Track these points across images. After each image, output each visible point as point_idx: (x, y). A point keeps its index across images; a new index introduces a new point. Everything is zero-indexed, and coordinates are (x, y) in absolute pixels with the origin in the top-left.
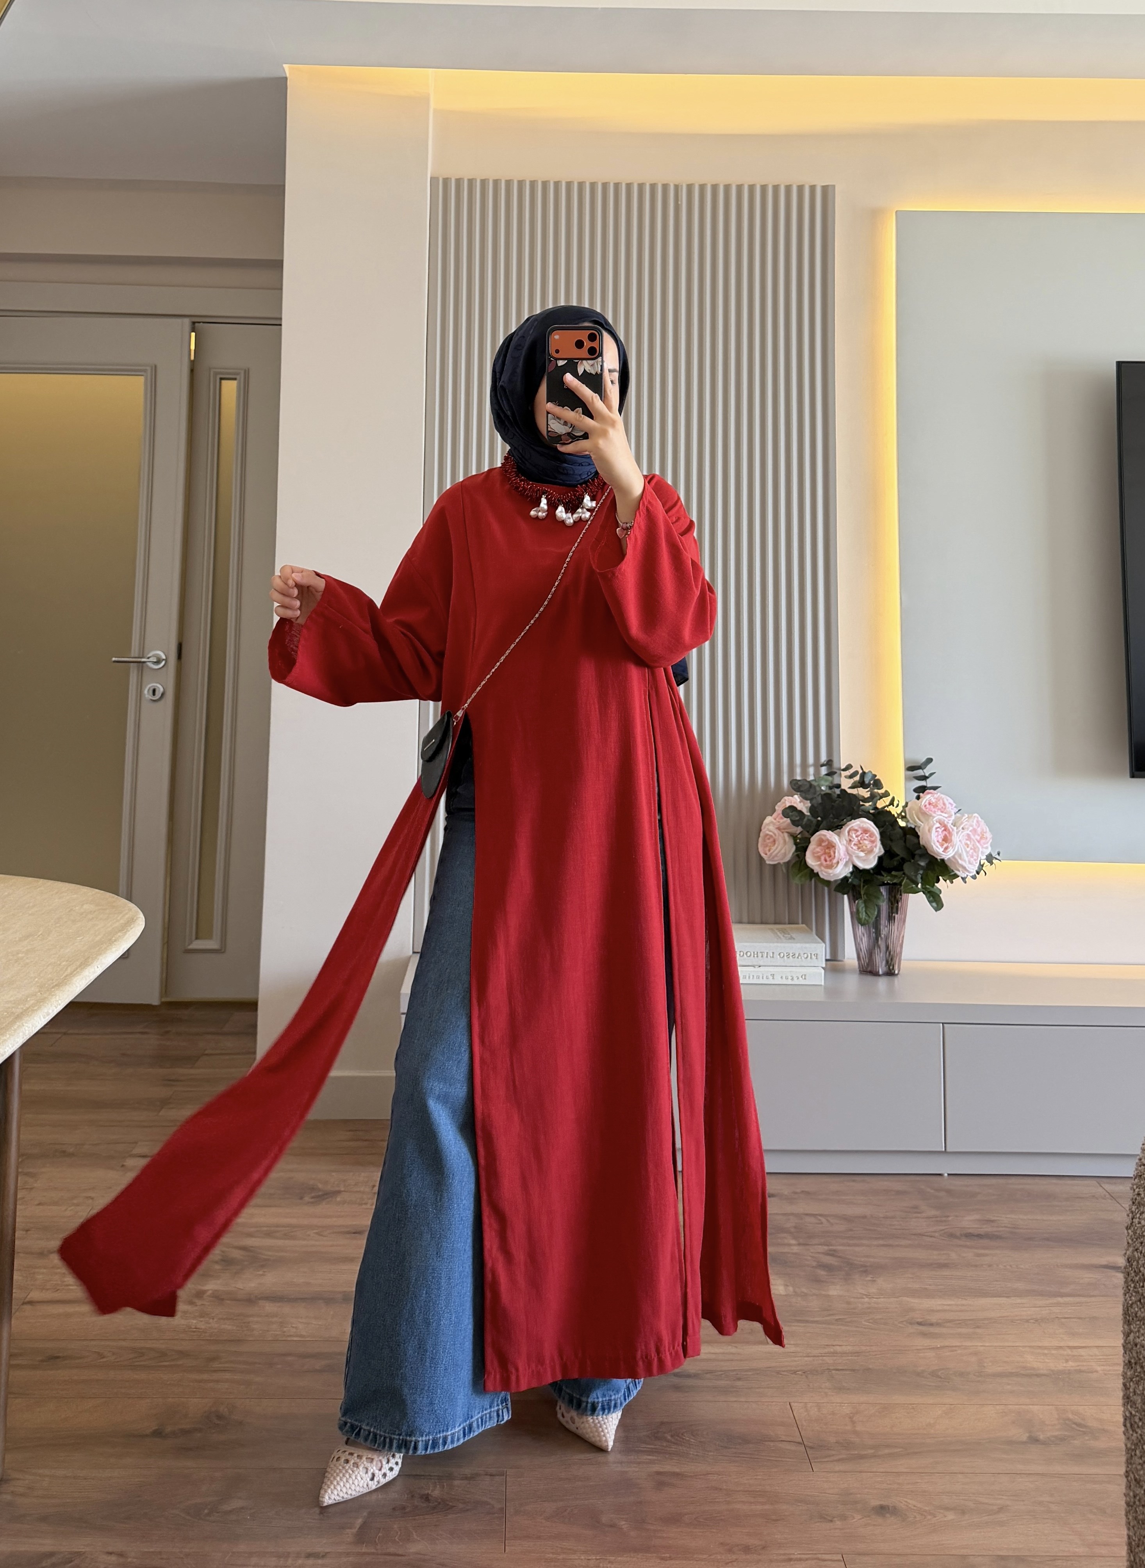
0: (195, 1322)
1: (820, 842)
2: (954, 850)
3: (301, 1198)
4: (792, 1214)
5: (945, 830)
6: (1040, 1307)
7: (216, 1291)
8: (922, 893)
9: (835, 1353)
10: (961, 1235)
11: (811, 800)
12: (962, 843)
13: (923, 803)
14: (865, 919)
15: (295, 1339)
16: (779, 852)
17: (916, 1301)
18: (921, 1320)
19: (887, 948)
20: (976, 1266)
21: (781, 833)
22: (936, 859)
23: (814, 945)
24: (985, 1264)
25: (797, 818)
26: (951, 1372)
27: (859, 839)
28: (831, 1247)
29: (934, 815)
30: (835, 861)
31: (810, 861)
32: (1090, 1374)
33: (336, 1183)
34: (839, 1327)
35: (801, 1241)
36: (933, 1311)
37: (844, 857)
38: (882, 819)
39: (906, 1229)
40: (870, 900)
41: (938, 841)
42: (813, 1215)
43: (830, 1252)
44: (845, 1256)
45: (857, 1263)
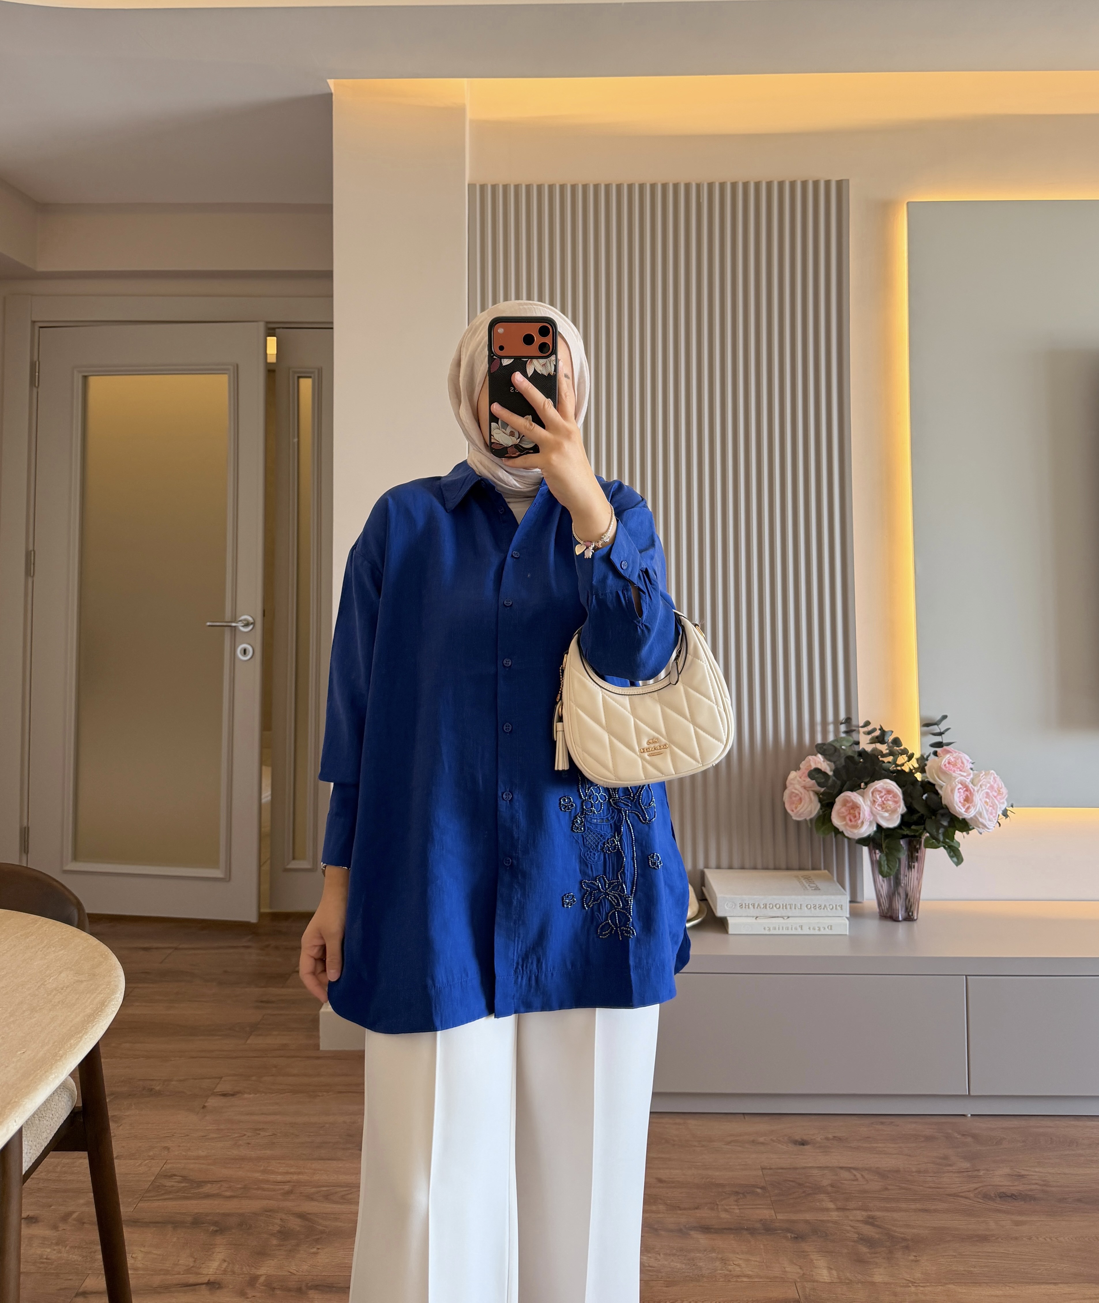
1: (845, 802)
2: (975, 811)
4: (826, 1167)
5: (967, 790)
7: (268, 1276)
8: (942, 848)
10: (996, 1197)
11: (835, 762)
12: (982, 802)
13: (942, 763)
14: (887, 872)
16: (805, 810)
19: (907, 895)
21: (806, 792)
22: (958, 818)
23: (839, 897)
24: (1025, 1237)
25: (823, 780)
27: (883, 799)
28: (869, 1213)
29: (954, 774)
30: (860, 822)
31: (836, 821)
35: (839, 1204)
37: (868, 817)
38: (902, 778)
39: (938, 1188)
40: (891, 853)
41: (960, 802)
42: (848, 1169)
43: (870, 1220)
44: (886, 1226)
45: (899, 1235)
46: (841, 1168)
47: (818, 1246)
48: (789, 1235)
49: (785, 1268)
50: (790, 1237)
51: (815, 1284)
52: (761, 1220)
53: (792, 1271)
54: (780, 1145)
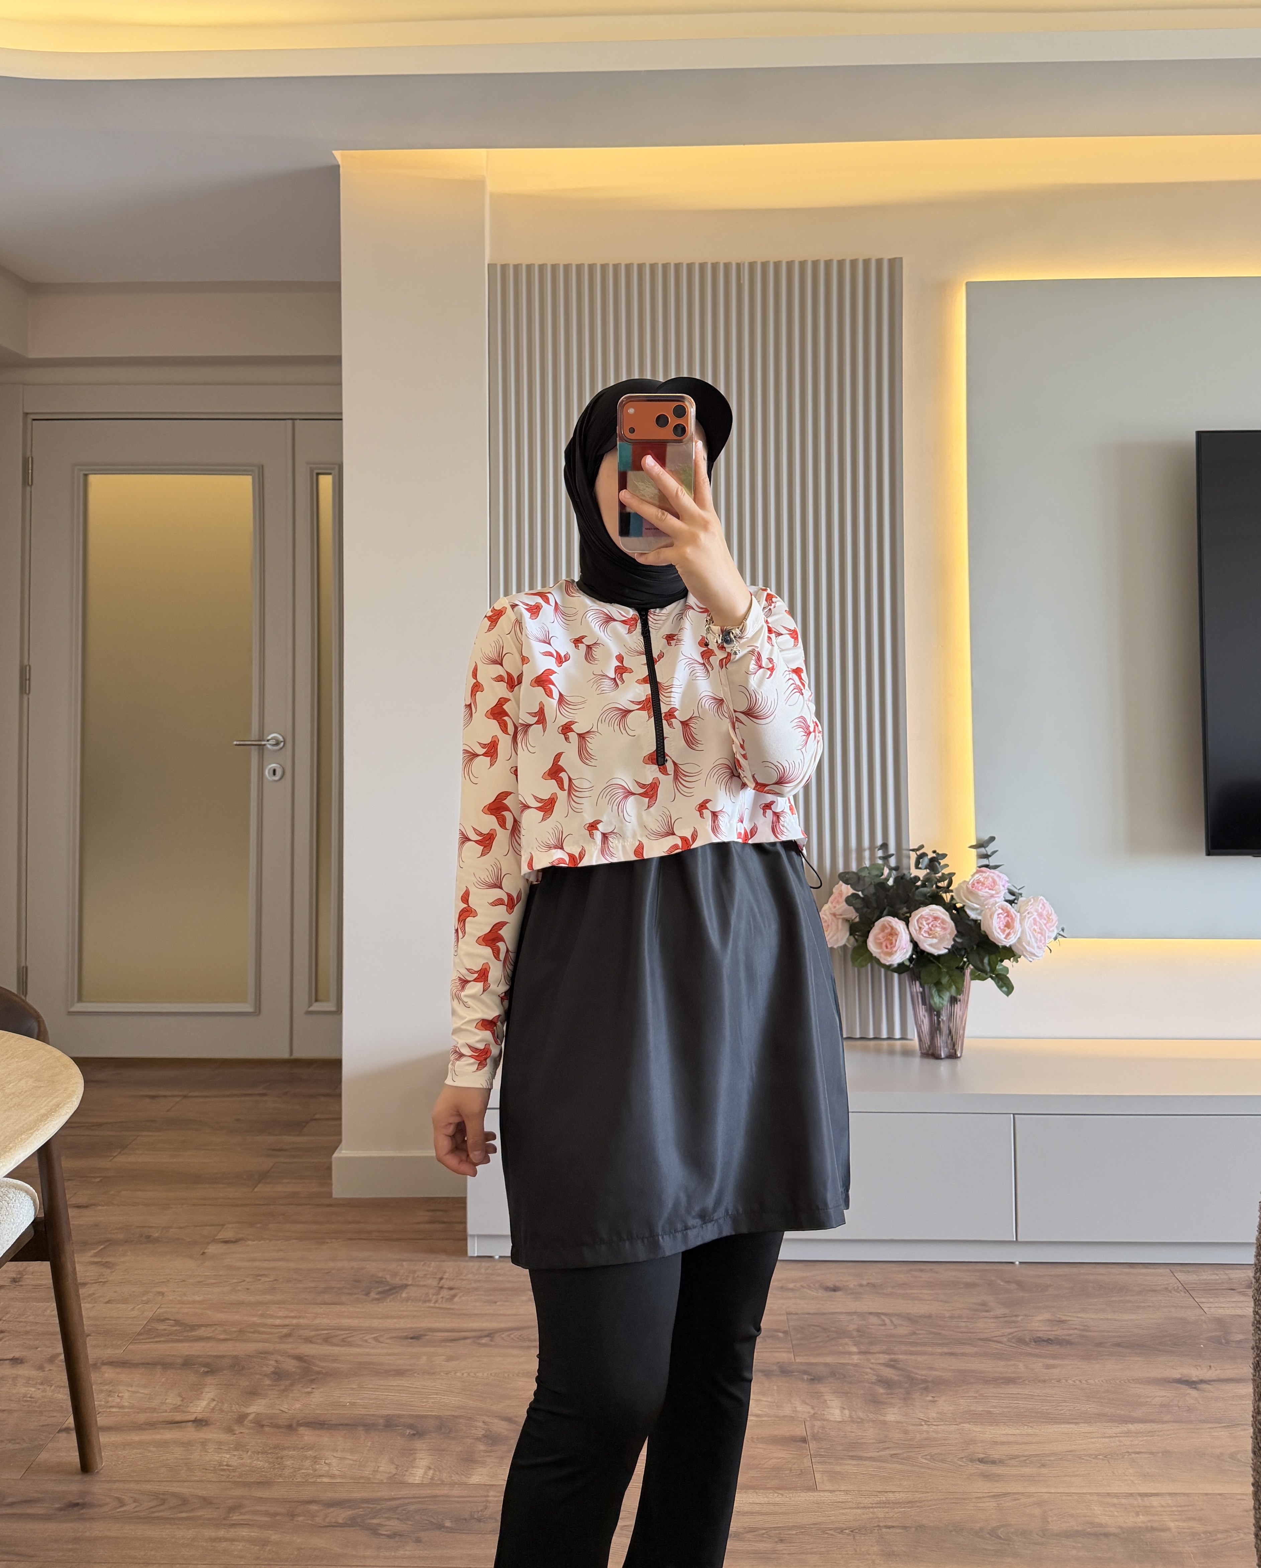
0: (228, 1456)
1: (882, 929)
2: (1017, 936)
3: (367, 1294)
4: (855, 1313)
5: (1010, 916)
6: (1110, 1437)
7: (258, 1414)
8: (990, 980)
9: (888, 1502)
10: (1031, 1341)
12: (1028, 928)
15: (325, 1480)
17: (980, 1430)
18: (984, 1456)
19: (951, 1031)
20: (1044, 1381)
22: (999, 944)
24: (1052, 1379)
26: (1013, 1530)
27: (930, 926)
28: (893, 1356)
30: (895, 948)
31: (872, 947)
32: (1162, 1534)
33: (406, 1274)
34: (894, 1466)
35: (863, 1348)
36: (996, 1443)
37: (905, 945)
39: (970, 1333)
41: (1000, 928)
42: (878, 1315)
43: (892, 1363)
44: (908, 1368)
45: (920, 1377)
46: (871, 1313)
47: (833, 1388)
48: (805, 1377)
49: (795, 1407)
50: (806, 1379)
51: (825, 1423)
52: (778, 1363)
53: (803, 1410)
54: (809, 1291)
